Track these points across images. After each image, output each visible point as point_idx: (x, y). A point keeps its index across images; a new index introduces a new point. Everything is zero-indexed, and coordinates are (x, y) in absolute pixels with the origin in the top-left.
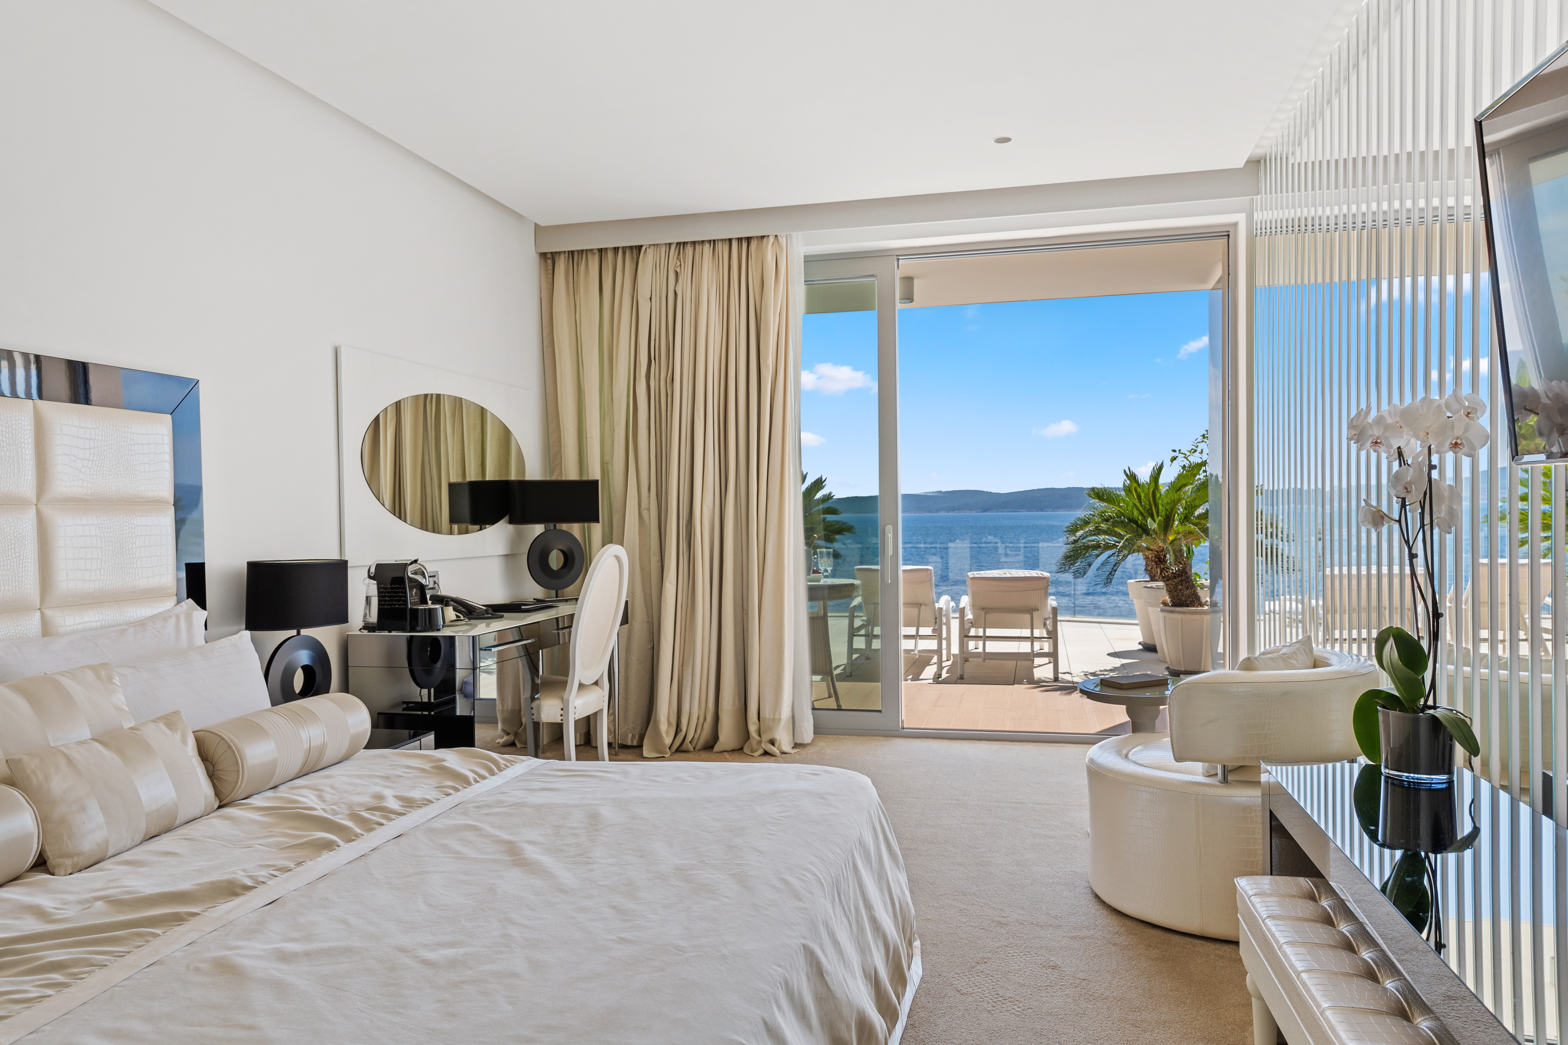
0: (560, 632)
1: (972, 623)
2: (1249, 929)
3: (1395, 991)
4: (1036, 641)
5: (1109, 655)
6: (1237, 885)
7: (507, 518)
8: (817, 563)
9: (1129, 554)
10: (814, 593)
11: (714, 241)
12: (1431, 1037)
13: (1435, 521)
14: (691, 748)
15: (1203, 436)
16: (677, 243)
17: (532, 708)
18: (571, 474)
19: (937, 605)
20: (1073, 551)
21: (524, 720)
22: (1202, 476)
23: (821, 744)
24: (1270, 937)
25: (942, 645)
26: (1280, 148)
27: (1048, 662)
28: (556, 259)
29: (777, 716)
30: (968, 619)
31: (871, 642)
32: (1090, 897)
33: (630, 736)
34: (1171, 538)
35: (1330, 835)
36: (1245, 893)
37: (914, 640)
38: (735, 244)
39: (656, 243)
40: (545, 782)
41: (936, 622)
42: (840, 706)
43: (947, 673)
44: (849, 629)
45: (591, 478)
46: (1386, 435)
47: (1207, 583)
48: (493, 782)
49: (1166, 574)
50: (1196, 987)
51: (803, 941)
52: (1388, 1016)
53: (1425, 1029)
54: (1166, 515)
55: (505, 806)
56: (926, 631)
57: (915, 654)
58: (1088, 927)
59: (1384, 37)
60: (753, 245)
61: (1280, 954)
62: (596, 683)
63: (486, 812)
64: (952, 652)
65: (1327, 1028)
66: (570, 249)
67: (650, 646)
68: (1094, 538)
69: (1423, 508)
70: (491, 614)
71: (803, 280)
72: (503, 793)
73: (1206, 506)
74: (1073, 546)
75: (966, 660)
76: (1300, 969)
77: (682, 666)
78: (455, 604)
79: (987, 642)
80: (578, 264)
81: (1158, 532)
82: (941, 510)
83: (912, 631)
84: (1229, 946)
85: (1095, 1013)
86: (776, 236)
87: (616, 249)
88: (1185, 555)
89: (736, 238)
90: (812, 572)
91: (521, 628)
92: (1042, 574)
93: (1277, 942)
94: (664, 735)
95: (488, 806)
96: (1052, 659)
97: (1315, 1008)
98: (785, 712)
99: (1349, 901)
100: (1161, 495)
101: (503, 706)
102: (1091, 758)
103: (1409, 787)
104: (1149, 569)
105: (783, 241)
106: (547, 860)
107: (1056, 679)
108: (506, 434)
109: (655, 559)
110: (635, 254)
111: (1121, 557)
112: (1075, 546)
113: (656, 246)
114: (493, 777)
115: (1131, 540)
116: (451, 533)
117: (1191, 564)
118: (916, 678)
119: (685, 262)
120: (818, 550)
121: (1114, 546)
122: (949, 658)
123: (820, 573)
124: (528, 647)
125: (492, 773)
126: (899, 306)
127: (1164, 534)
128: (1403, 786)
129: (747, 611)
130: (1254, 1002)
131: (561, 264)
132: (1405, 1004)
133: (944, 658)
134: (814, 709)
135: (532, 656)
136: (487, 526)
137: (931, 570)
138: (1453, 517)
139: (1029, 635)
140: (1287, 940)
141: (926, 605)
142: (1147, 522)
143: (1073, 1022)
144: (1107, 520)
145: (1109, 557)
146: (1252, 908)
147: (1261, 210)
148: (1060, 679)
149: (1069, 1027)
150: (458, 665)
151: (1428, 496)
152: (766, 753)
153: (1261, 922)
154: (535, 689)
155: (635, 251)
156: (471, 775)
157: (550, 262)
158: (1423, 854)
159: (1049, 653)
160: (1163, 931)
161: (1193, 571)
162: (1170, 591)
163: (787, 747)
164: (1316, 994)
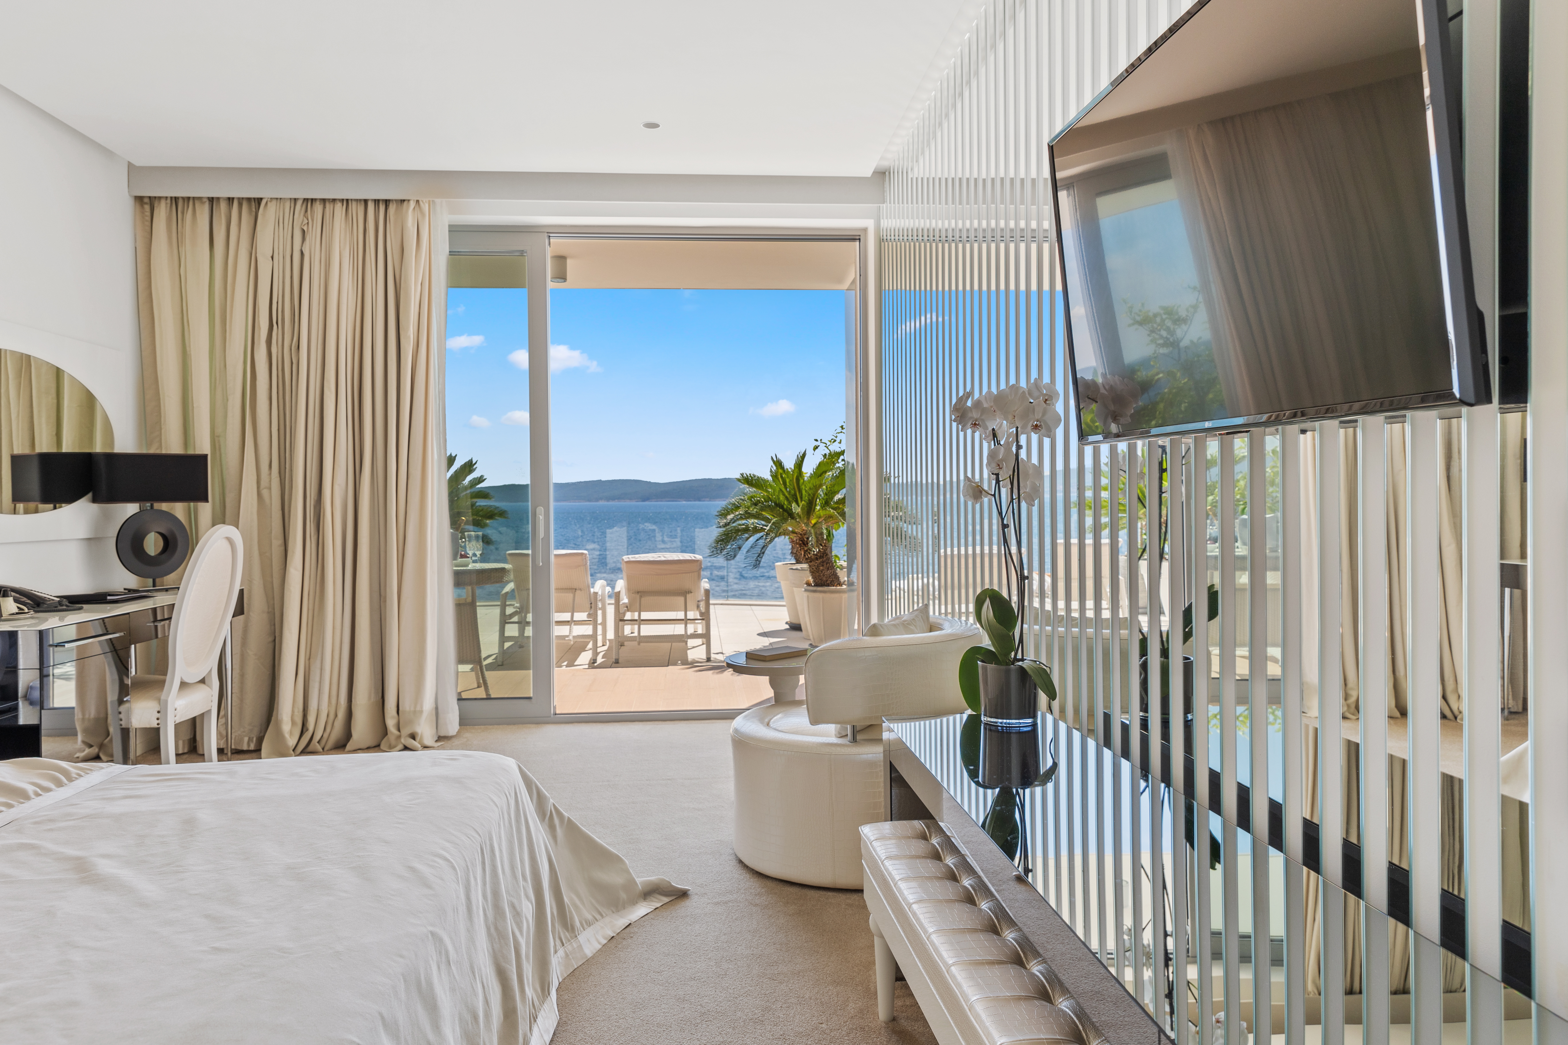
0: (159, 625)
1: (627, 607)
2: (871, 873)
3: (988, 911)
4: (690, 623)
5: (759, 634)
6: (861, 832)
7: (90, 495)
8: (465, 547)
9: (776, 537)
10: (460, 579)
11: (347, 200)
12: (1015, 946)
13: (1022, 495)
14: (319, 748)
15: (842, 427)
16: (304, 199)
17: (120, 713)
18: (173, 446)
19: (592, 590)
20: (725, 534)
21: (111, 730)
22: (840, 464)
23: (467, 735)
24: (888, 876)
25: (597, 630)
26: (901, 163)
27: (701, 643)
28: (156, 205)
29: (418, 709)
30: (624, 603)
31: (524, 629)
32: (734, 862)
33: (246, 739)
34: (813, 522)
35: (945, 785)
36: (868, 839)
37: (569, 627)
38: (371, 206)
39: (279, 197)
40: (129, 789)
41: (591, 607)
42: (490, 695)
43: (602, 658)
44: (500, 617)
45: (198, 452)
46: (983, 417)
47: (845, 564)
48: (59, 794)
49: (809, 556)
50: (828, 935)
51: (431, 928)
52: (982, 933)
53: (1011, 940)
54: (809, 500)
55: (74, 820)
56: (581, 616)
57: (570, 640)
58: (732, 891)
59: (982, 71)
60: (392, 208)
61: (895, 890)
62: (203, 681)
63: (49, 827)
64: (608, 637)
65: (932, 950)
66: (174, 195)
67: (271, 639)
68: (744, 522)
69: (1012, 484)
70: (66, 606)
71: (447, 250)
72: (74, 805)
73: (844, 491)
74: (724, 529)
75: (622, 645)
76: (911, 901)
77: (309, 659)
78: (18, 595)
79: (641, 626)
80: (183, 213)
81: (802, 516)
82: (601, 499)
83: (566, 616)
84: (858, 894)
85: (735, 972)
86: (418, 201)
87: (230, 200)
88: (825, 537)
89: (372, 200)
90: (459, 556)
91: (105, 619)
92: (695, 557)
93: (893, 879)
94: (287, 736)
95: (51, 821)
96: (704, 640)
97: (922, 934)
98: (428, 704)
99: (954, 837)
100: (804, 481)
101: (83, 714)
102: (735, 728)
103: (1003, 732)
104: (795, 552)
105: (425, 207)
106: (126, 874)
107: (709, 659)
108: (89, 401)
109: (277, 542)
110: (254, 206)
111: (768, 540)
112: (726, 529)
113: (279, 200)
114: (61, 789)
115: (778, 523)
116: (15, 512)
117: (831, 547)
118: (571, 664)
119: (313, 221)
120: (466, 533)
121: (762, 530)
122: (605, 644)
123: (468, 557)
124: (113, 640)
125: (59, 784)
126: (551, 285)
127: (807, 518)
128: (998, 731)
129: (385, 597)
130: (877, 940)
131: (162, 211)
132: (995, 920)
133: (600, 643)
134: (460, 699)
135: (121, 653)
136: (63, 505)
137: (586, 554)
138: (1037, 492)
139: (683, 617)
140: (901, 876)
141: (581, 590)
142: (791, 506)
143: (715, 983)
144: (756, 504)
145: (757, 540)
146: (873, 852)
147: (887, 218)
148: (712, 659)
149: (711, 989)
150: (21, 665)
151: (1016, 473)
152: (406, 748)
153: (880, 863)
154: (124, 691)
155: (253, 203)
156: (30, 789)
157: (147, 208)
158: (1014, 790)
159: (702, 634)
160: (801, 888)
161: (833, 553)
162: (813, 572)
163: (429, 740)
164: (924, 922)
